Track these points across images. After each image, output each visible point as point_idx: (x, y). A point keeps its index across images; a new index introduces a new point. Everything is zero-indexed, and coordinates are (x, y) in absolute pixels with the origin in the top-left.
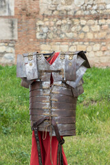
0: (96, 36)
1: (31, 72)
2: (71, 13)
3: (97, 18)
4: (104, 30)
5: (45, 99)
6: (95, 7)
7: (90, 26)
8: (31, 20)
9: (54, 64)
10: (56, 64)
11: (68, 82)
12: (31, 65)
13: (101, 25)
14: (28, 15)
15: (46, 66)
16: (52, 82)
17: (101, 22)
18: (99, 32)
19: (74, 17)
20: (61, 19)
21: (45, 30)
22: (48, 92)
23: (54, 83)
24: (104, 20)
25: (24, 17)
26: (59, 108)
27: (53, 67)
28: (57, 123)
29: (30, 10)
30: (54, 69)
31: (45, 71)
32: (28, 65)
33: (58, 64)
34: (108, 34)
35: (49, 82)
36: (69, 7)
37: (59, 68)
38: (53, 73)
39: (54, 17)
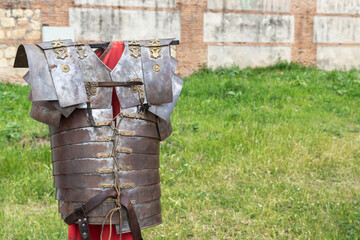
0: (9, 34)
1: (69, 86)
3: (9, 7)
4: (22, 26)
5: (102, 149)
9: (118, 68)
10: (124, 67)
11: (153, 109)
12: (66, 69)
13: (16, 18)
15: (100, 71)
17: (16, 12)
18: (13, 28)
22: (110, 134)
24: (21, 10)
26: (135, 167)
27: (117, 74)
28: (133, 201)
30: (119, 79)
31: (101, 85)
32: (58, 70)
34: (27, 32)
35: (109, 111)
37: (132, 77)
38: (118, 89)
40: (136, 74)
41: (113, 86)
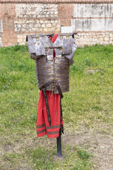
0: (49, 30)
1: (39, 49)
2: (34, 16)
3: (49, 20)
4: (54, 27)
5: (50, 68)
6: (48, 13)
7: (45, 24)
8: (11, 20)
9: (55, 42)
12: (39, 44)
13: (52, 24)
14: (9, 18)
16: (54, 56)
18: (51, 27)
19: (36, 18)
20: (29, 20)
21: (19, 26)
22: (52, 63)
23: (57, 56)
25: (6, 18)
27: (55, 44)
28: (59, 84)
29: (10, 14)
30: (56, 46)
31: (50, 48)
32: (36, 45)
33: (58, 43)
34: (56, 29)
36: (33, 13)
39: (24, 18)
40: (61, 44)
41: (54, 48)
